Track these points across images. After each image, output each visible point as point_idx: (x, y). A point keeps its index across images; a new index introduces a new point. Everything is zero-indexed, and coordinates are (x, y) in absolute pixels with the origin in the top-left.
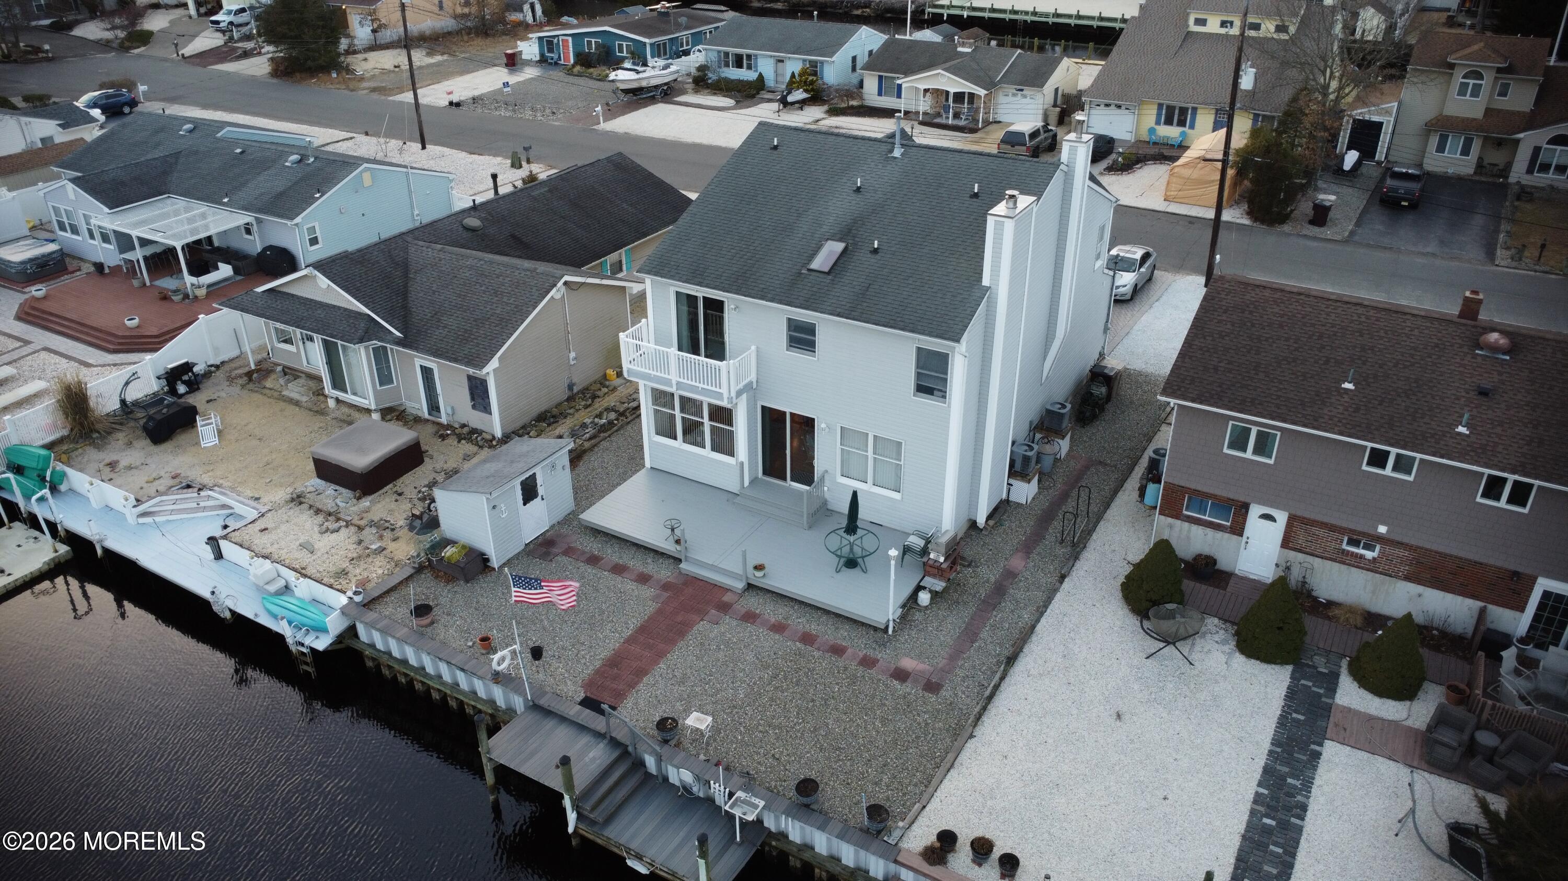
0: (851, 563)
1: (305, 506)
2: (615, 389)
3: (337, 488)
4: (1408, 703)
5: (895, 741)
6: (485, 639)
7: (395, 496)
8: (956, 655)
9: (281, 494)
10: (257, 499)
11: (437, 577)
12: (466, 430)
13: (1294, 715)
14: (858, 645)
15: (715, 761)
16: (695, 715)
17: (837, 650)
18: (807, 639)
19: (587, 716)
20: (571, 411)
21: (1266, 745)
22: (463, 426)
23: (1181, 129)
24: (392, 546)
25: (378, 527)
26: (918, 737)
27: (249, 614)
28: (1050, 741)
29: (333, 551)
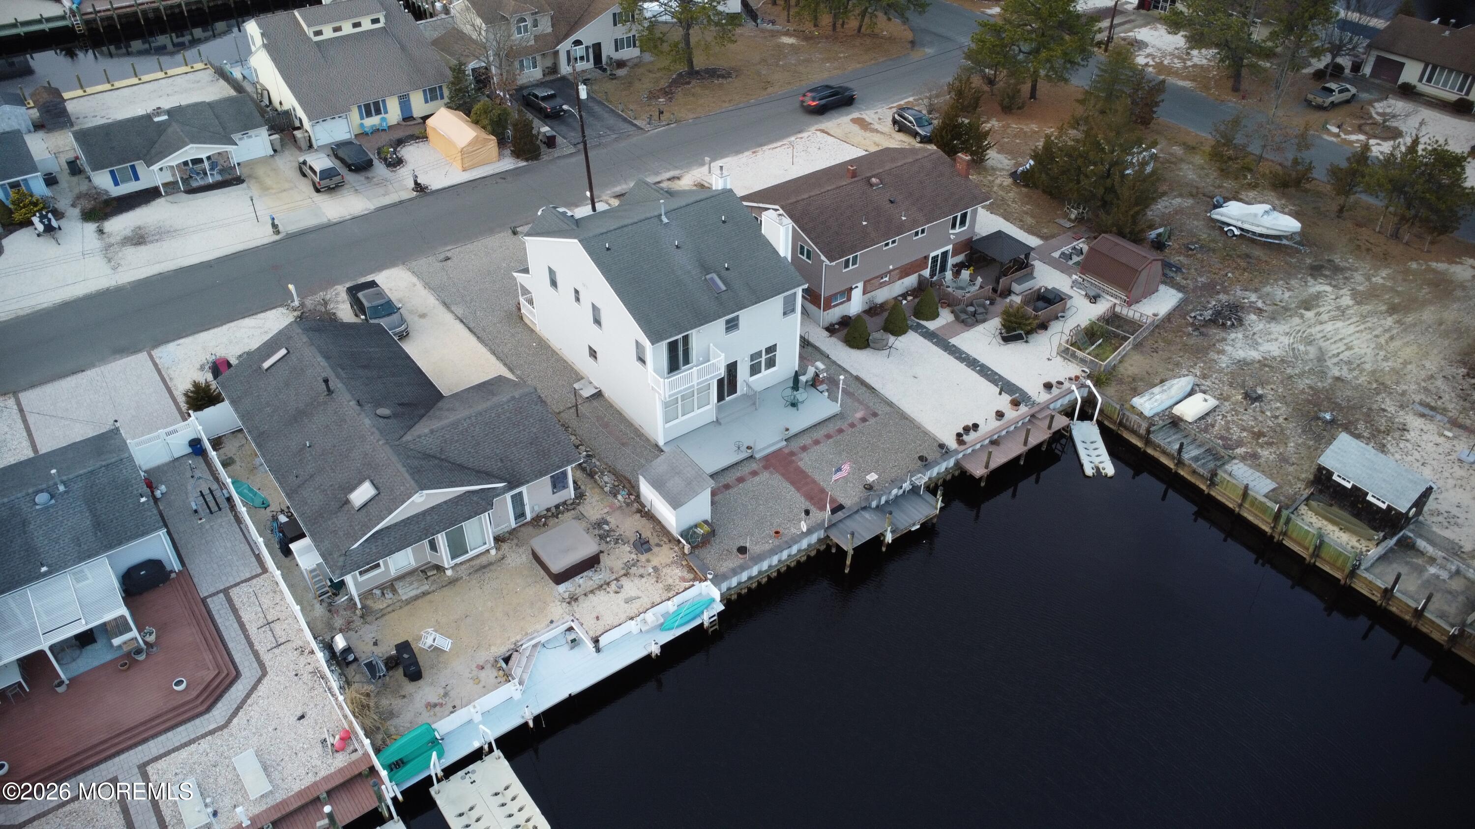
0: (794, 405)
1: (582, 598)
4: (941, 315)
5: (901, 434)
9: (557, 609)
11: (702, 547)
13: (934, 341)
16: (867, 477)
17: (840, 431)
19: (843, 514)
21: (945, 353)
23: (379, 117)
24: (655, 563)
25: (632, 566)
26: (901, 428)
28: (919, 398)
29: (642, 589)
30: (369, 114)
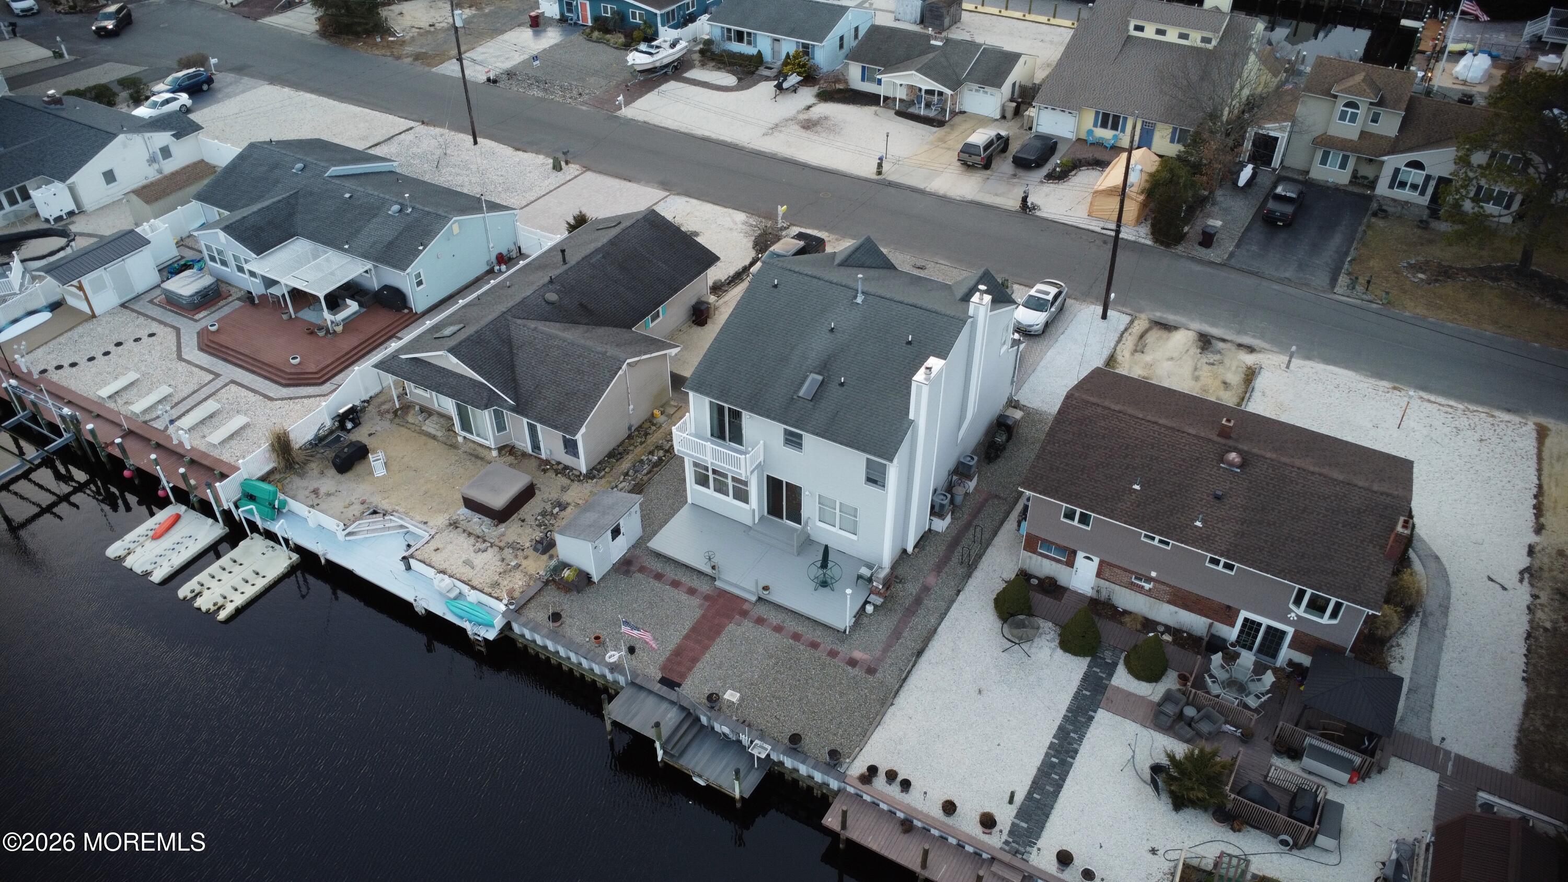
0: (824, 584)
1: (460, 530)
2: (660, 427)
3: (480, 516)
4: (1154, 684)
5: (847, 708)
6: (597, 638)
7: (520, 523)
8: (887, 648)
9: (441, 520)
10: (426, 523)
11: (559, 588)
12: (560, 467)
13: (1084, 692)
14: (827, 643)
15: (741, 721)
16: (729, 692)
17: (814, 645)
18: (796, 637)
19: (664, 691)
20: (631, 448)
21: (1063, 712)
22: (559, 463)
23: (1114, 132)
24: (525, 563)
25: (513, 548)
26: (860, 705)
27: (440, 613)
28: (938, 708)
29: (486, 567)
30: (1104, 125)
